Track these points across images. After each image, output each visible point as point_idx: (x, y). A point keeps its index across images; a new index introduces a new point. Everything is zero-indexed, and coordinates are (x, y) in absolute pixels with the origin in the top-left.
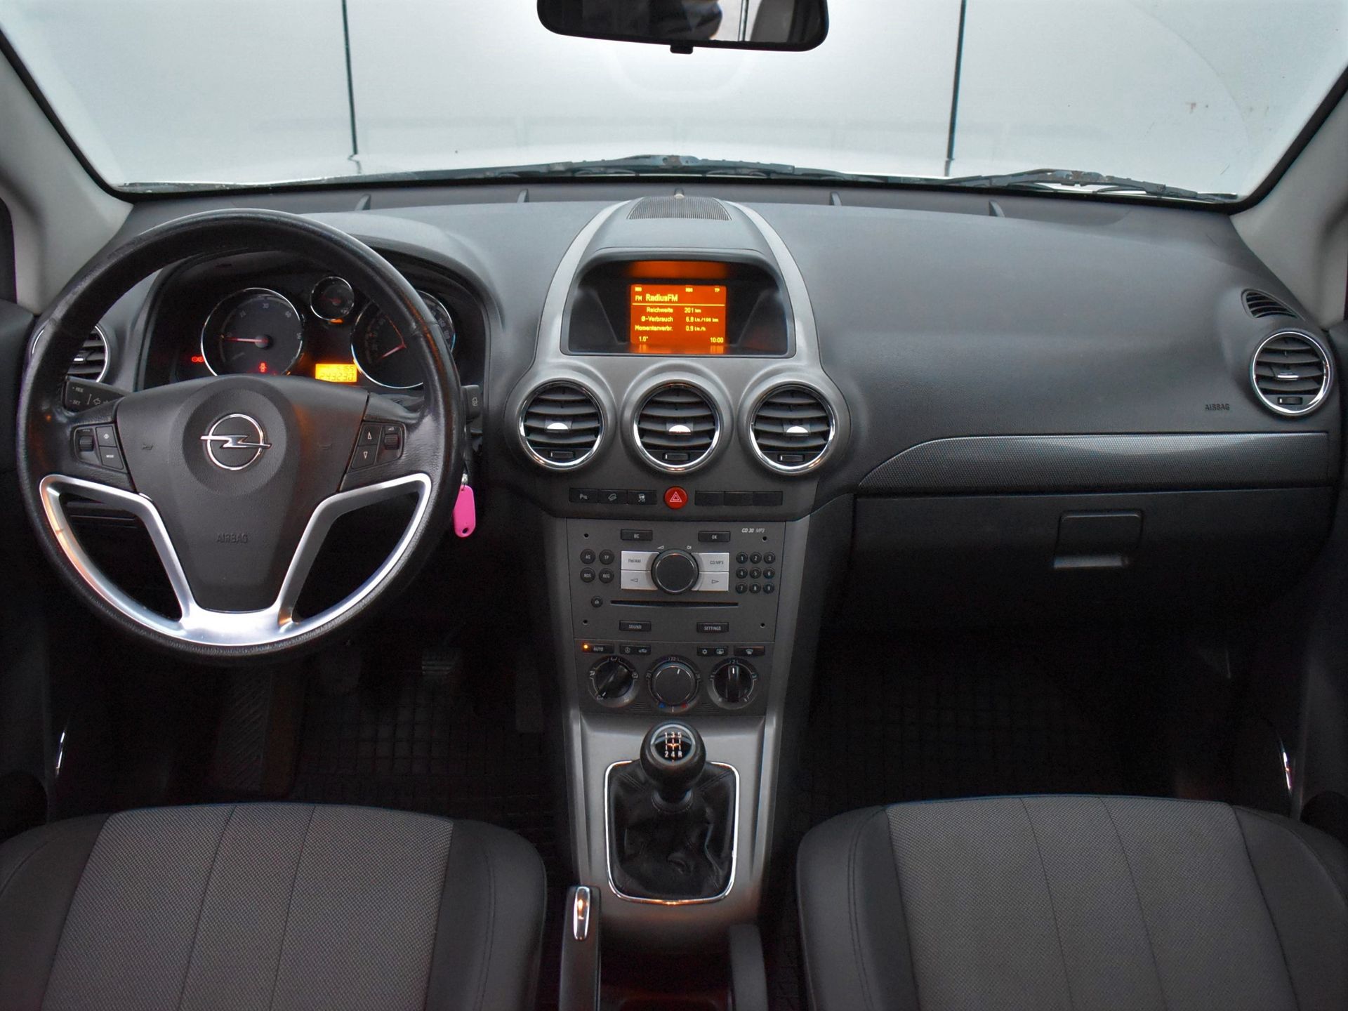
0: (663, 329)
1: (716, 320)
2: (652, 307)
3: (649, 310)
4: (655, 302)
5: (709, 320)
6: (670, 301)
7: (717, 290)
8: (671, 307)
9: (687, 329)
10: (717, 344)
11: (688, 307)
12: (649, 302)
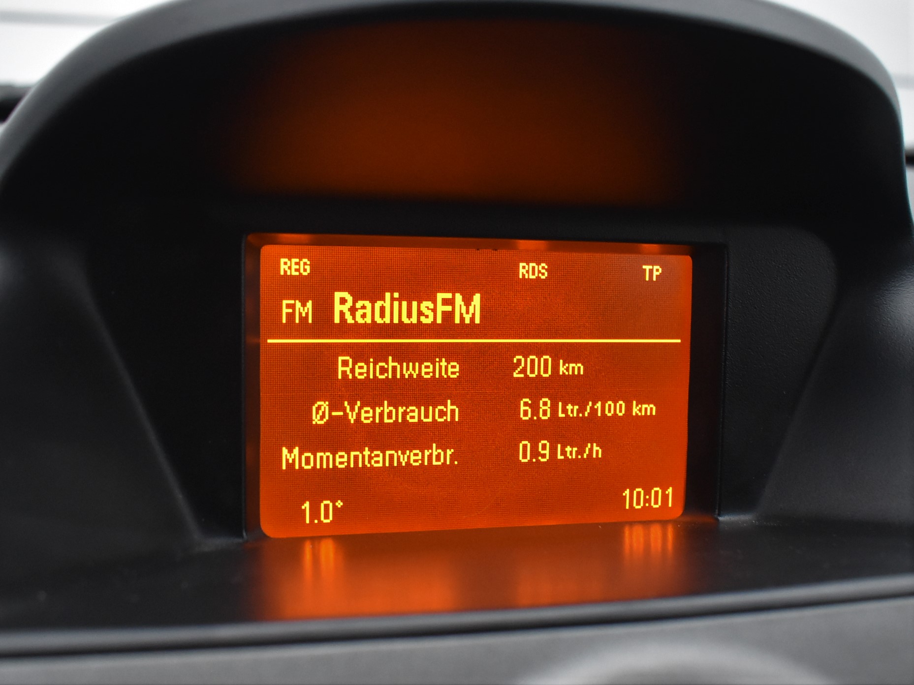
0: (414, 457)
1: (645, 409)
2: (359, 354)
3: (344, 367)
4: (374, 330)
5: (615, 408)
6: (448, 326)
7: (653, 271)
8: (450, 353)
9: (524, 452)
10: (646, 518)
11: (526, 350)
12: (345, 329)
